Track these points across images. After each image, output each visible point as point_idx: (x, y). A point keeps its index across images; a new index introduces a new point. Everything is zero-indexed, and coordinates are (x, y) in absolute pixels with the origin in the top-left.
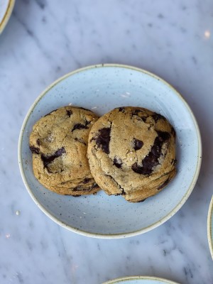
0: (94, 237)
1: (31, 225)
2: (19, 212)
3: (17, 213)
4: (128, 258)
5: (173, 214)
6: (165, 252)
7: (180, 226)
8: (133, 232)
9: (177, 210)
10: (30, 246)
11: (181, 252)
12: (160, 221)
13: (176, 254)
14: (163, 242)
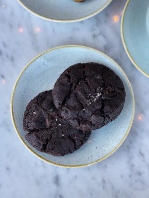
0: (51, 20)
1: (12, 14)
2: (5, 6)
3: (4, 6)
4: (71, 38)
5: (101, 10)
6: (94, 36)
7: (105, 22)
8: (75, 19)
9: (103, 8)
10: (11, 26)
11: (104, 36)
12: (92, 14)
13: (101, 38)
14: (93, 30)
